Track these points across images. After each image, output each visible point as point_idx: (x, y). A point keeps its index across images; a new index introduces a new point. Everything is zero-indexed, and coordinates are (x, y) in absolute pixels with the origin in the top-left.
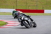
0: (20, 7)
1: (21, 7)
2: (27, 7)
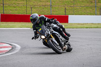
0: (11, 8)
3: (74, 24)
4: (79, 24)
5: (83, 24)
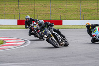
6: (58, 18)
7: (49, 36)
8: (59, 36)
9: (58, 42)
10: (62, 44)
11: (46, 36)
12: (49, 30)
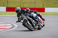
0: (12, 4)
1: (14, 4)
2: (22, 4)
3: (48, 13)
4: (51, 13)
5: (54, 13)
6: (41, 6)
7: (25, 21)
8: (34, 21)
9: (33, 26)
10: (36, 28)
11: (22, 21)
12: (25, 16)
